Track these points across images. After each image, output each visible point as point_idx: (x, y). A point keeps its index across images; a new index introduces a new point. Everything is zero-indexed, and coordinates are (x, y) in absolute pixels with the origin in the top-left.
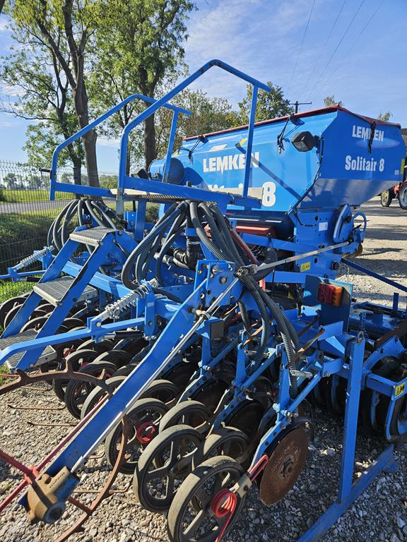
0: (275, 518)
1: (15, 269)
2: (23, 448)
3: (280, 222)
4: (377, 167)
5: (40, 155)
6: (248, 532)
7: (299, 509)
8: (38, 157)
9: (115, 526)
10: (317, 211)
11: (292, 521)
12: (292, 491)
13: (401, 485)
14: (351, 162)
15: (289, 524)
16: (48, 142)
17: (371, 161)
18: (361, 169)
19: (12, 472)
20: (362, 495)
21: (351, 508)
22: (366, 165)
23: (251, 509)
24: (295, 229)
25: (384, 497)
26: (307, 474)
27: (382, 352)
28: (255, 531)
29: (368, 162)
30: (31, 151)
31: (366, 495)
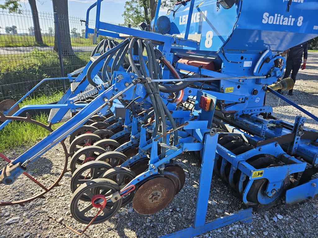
0: (159, 226)
1: (71, 75)
2: (61, 162)
3: (214, 58)
4: (295, 23)
5: (131, 19)
6: (141, 228)
7: (175, 226)
8: (129, 20)
9: (81, 206)
10: (242, 52)
11: (167, 230)
12: (177, 216)
13: (247, 233)
14: (268, 17)
15: (165, 231)
16: (135, 11)
17: (289, 17)
18: (278, 23)
19: (52, 171)
20: (217, 229)
21: (205, 234)
22: (283, 21)
23: (150, 218)
24: (223, 64)
25: (231, 235)
26: (192, 210)
27: (259, 150)
28: (145, 229)
29: (287, 18)
30: (126, 17)
31: (220, 231)
